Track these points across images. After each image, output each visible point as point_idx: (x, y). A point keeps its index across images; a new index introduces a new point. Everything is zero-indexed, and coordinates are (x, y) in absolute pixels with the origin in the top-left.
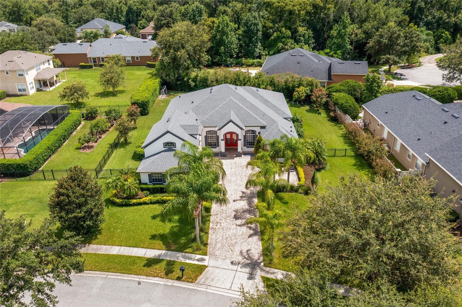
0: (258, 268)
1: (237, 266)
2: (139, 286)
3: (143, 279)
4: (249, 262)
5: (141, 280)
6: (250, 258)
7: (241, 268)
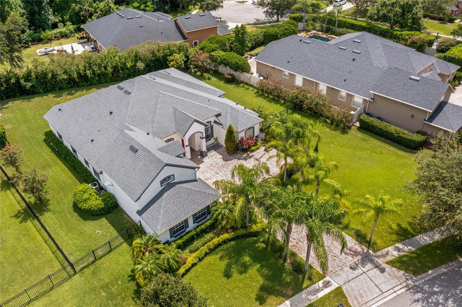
0: (373, 258)
1: (358, 268)
7: (364, 267)
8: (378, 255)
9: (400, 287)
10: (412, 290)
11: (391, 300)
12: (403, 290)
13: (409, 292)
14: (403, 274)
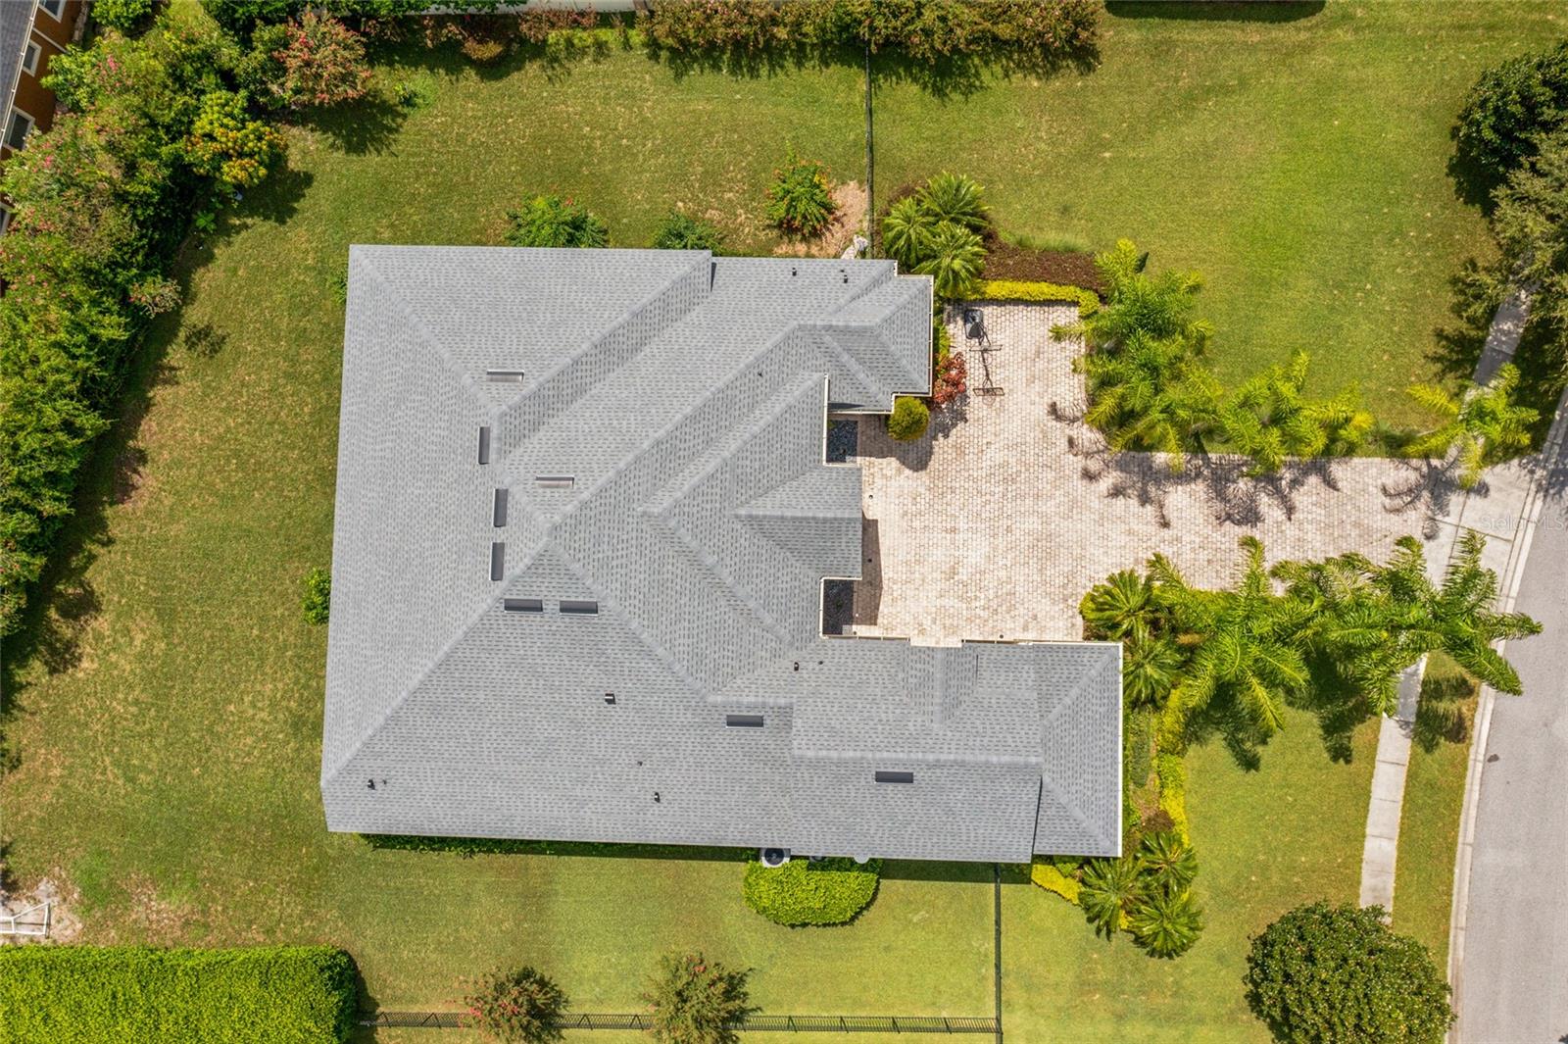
0: (1448, 474)
1: (1441, 525)
2: (1501, 757)
3: (1477, 752)
4: (1426, 495)
5: (1481, 758)
6: (1413, 492)
7: (1448, 515)
8: (1452, 460)
9: (1530, 499)
10: (1552, 491)
11: (1533, 546)
12: (1539, 503)
13: (1549, 499)
14: (1519, 465)
